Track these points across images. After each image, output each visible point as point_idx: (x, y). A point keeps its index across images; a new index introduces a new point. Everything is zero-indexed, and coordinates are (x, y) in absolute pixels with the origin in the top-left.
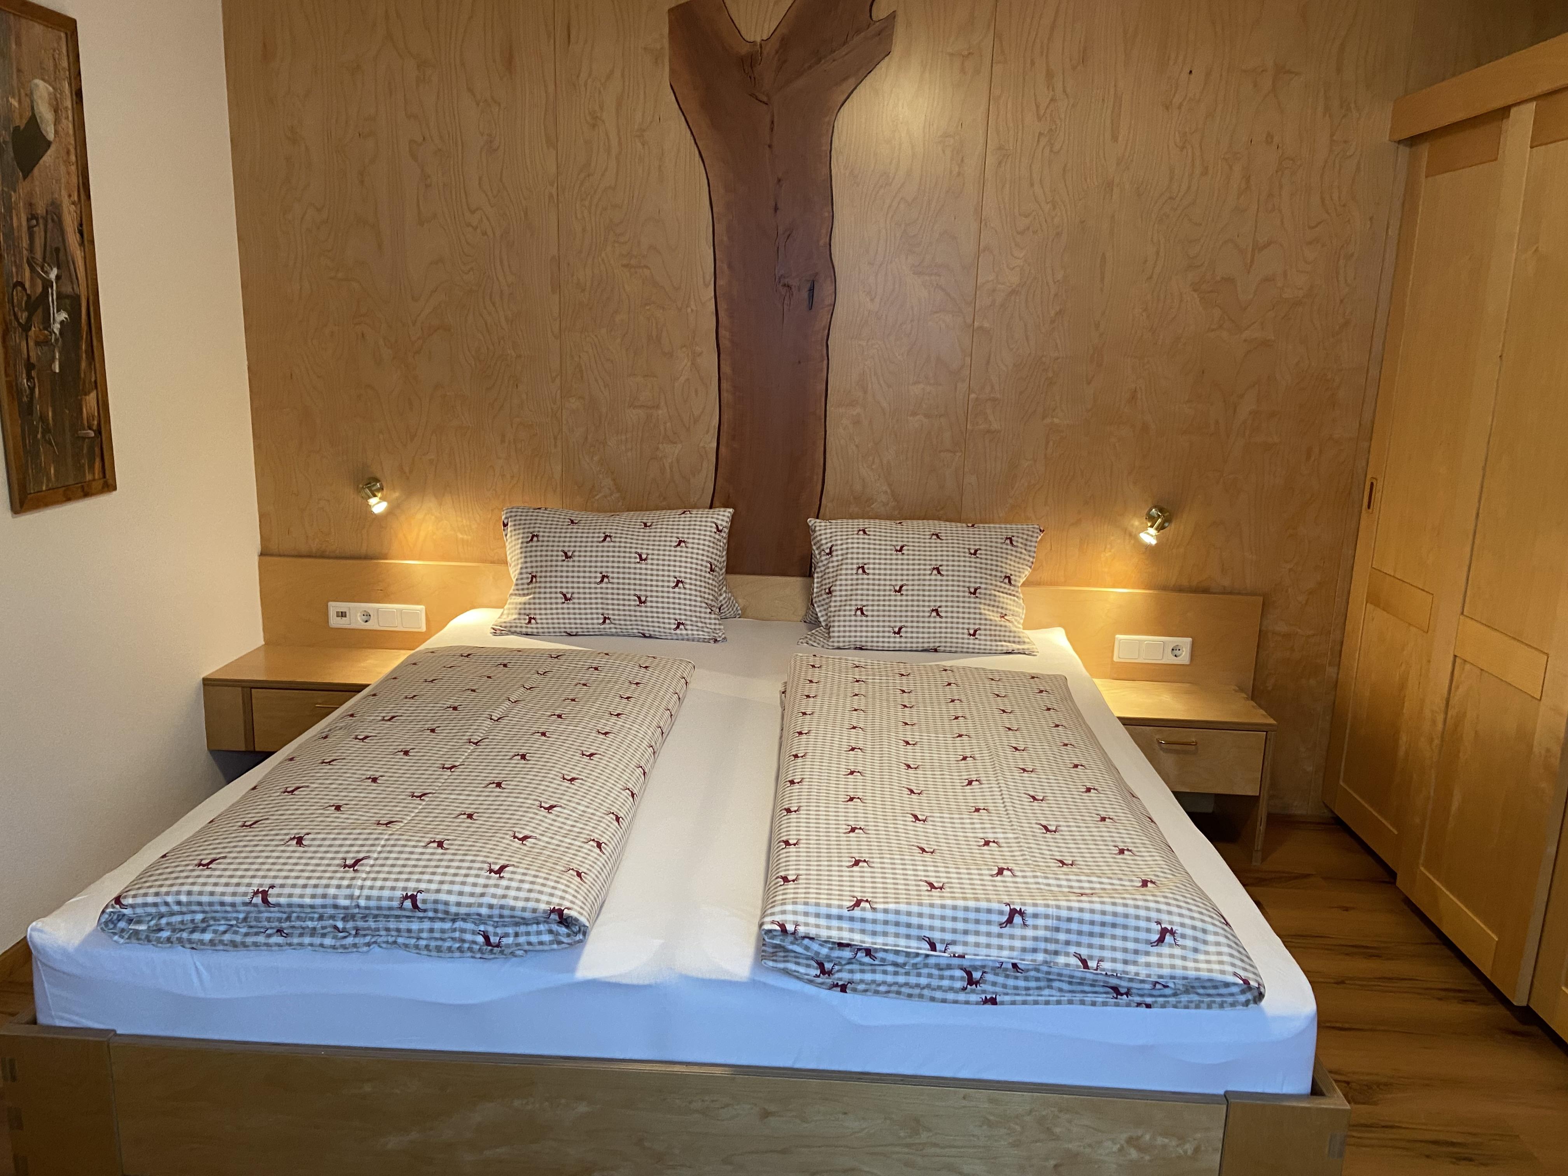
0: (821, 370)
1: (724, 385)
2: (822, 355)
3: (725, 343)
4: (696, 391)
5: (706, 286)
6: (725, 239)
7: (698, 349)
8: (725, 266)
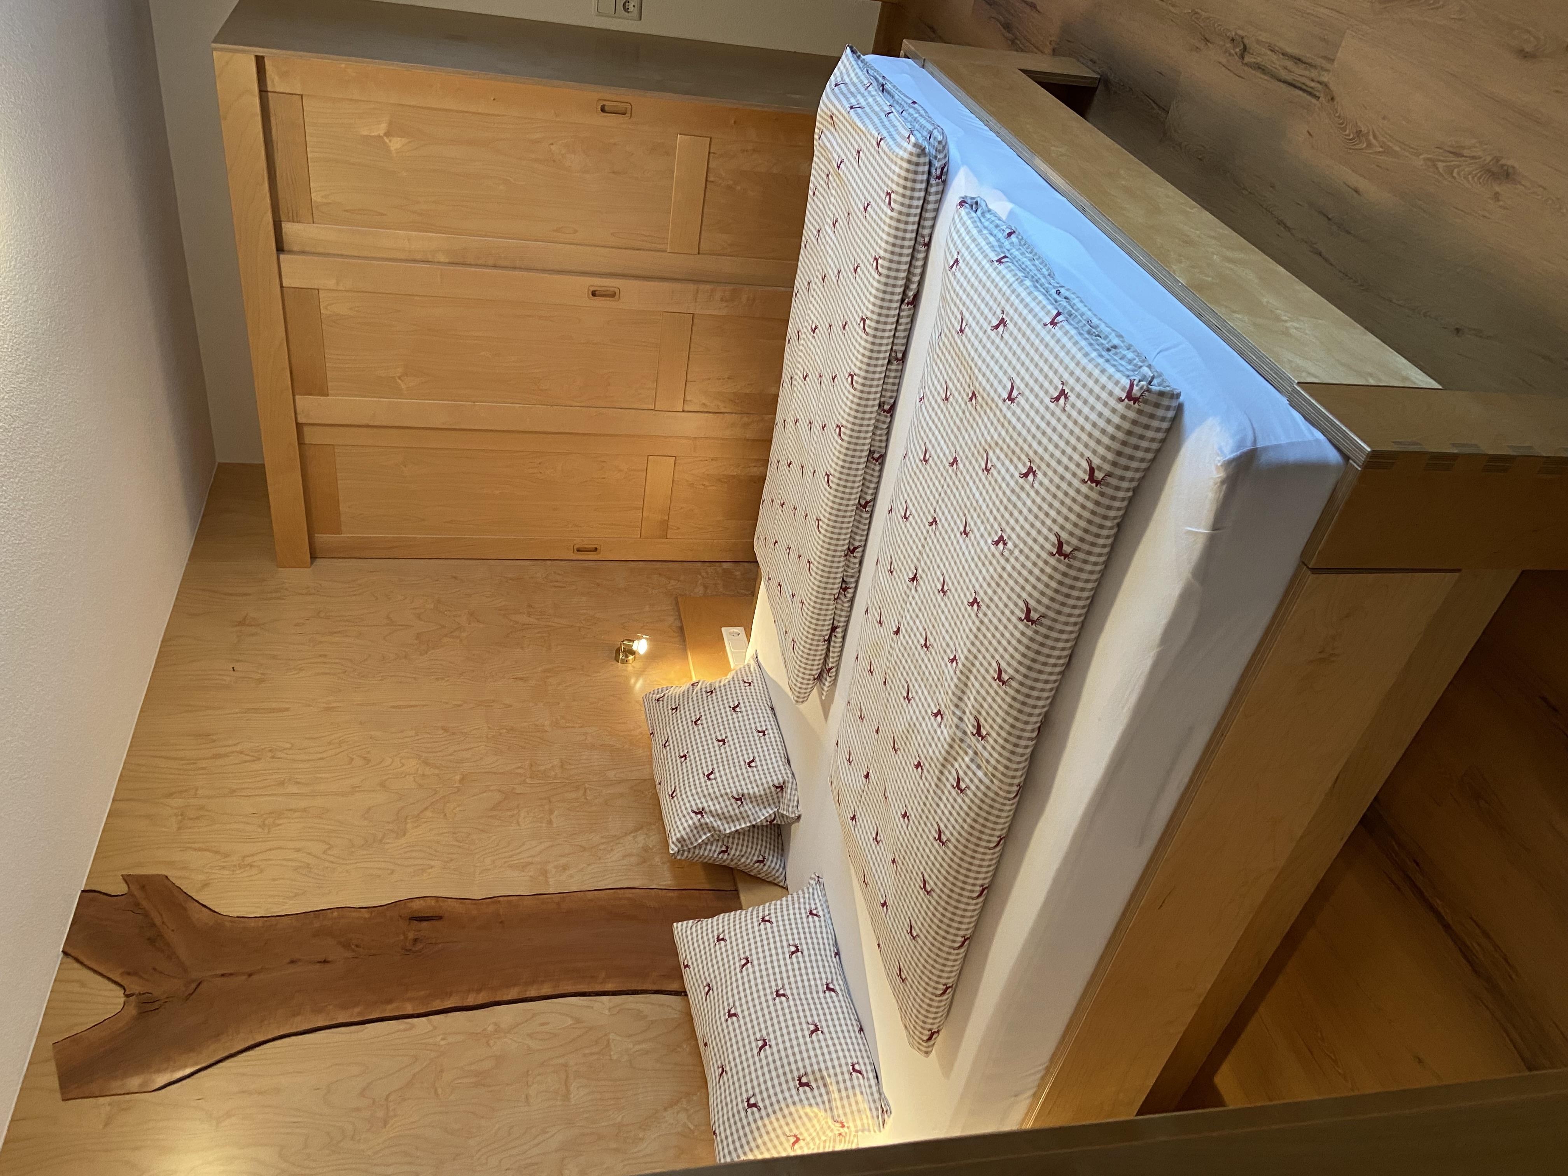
0: (509, 902)
1: (533, 993)
2: (492, 902)
3: (481, 998)
4: (542, 1024)
5: (413, 1026)
6: (357, 1010)
7: (491, 1028)
8: (390, 1007)
